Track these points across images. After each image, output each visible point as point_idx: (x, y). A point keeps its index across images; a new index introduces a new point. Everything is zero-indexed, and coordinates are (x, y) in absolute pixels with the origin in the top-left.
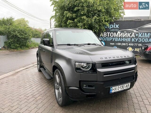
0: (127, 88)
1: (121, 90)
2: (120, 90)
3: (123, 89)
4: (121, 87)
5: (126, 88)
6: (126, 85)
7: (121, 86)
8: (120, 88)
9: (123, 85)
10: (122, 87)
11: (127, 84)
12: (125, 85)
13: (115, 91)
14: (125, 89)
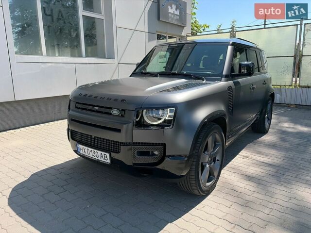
0: (104, 160)
1: (93, 157)
2: (91, 155)
3: (96, 157)
4: (91, 151)
5: (102, 159)
6: (101, 154)
7: (93, 150)
8: (91, 153)
9: (96, 151)
10: (93, 152)
11: (103, 153)
12: (99, 152)
13: (83, 153)
14: (99, 158)
